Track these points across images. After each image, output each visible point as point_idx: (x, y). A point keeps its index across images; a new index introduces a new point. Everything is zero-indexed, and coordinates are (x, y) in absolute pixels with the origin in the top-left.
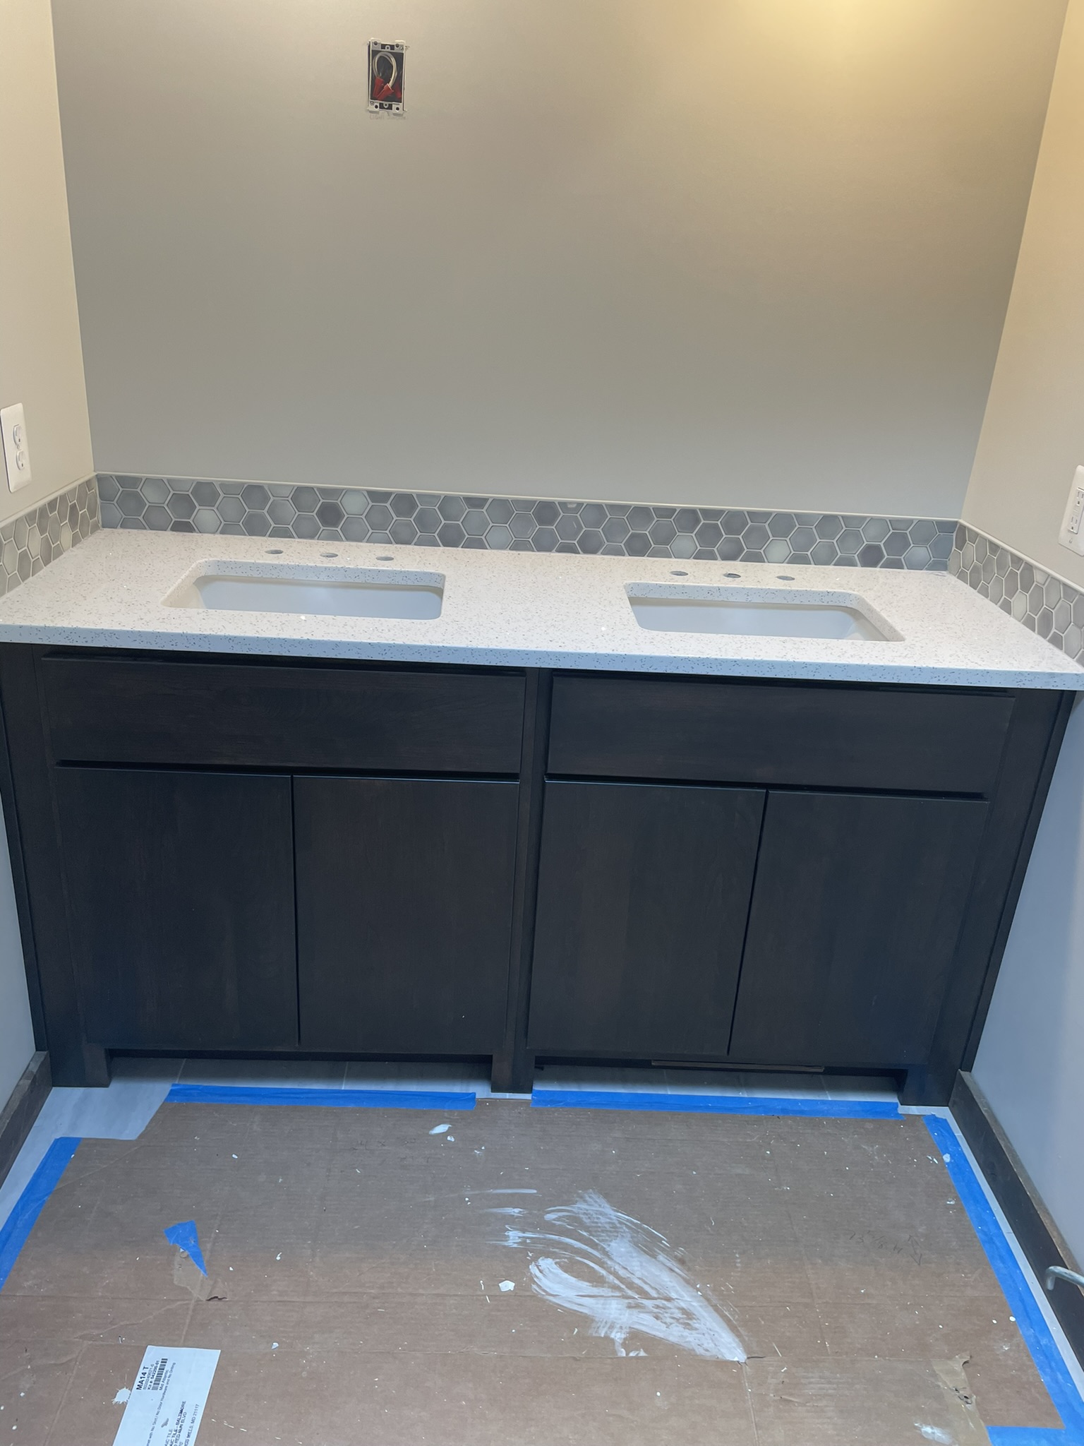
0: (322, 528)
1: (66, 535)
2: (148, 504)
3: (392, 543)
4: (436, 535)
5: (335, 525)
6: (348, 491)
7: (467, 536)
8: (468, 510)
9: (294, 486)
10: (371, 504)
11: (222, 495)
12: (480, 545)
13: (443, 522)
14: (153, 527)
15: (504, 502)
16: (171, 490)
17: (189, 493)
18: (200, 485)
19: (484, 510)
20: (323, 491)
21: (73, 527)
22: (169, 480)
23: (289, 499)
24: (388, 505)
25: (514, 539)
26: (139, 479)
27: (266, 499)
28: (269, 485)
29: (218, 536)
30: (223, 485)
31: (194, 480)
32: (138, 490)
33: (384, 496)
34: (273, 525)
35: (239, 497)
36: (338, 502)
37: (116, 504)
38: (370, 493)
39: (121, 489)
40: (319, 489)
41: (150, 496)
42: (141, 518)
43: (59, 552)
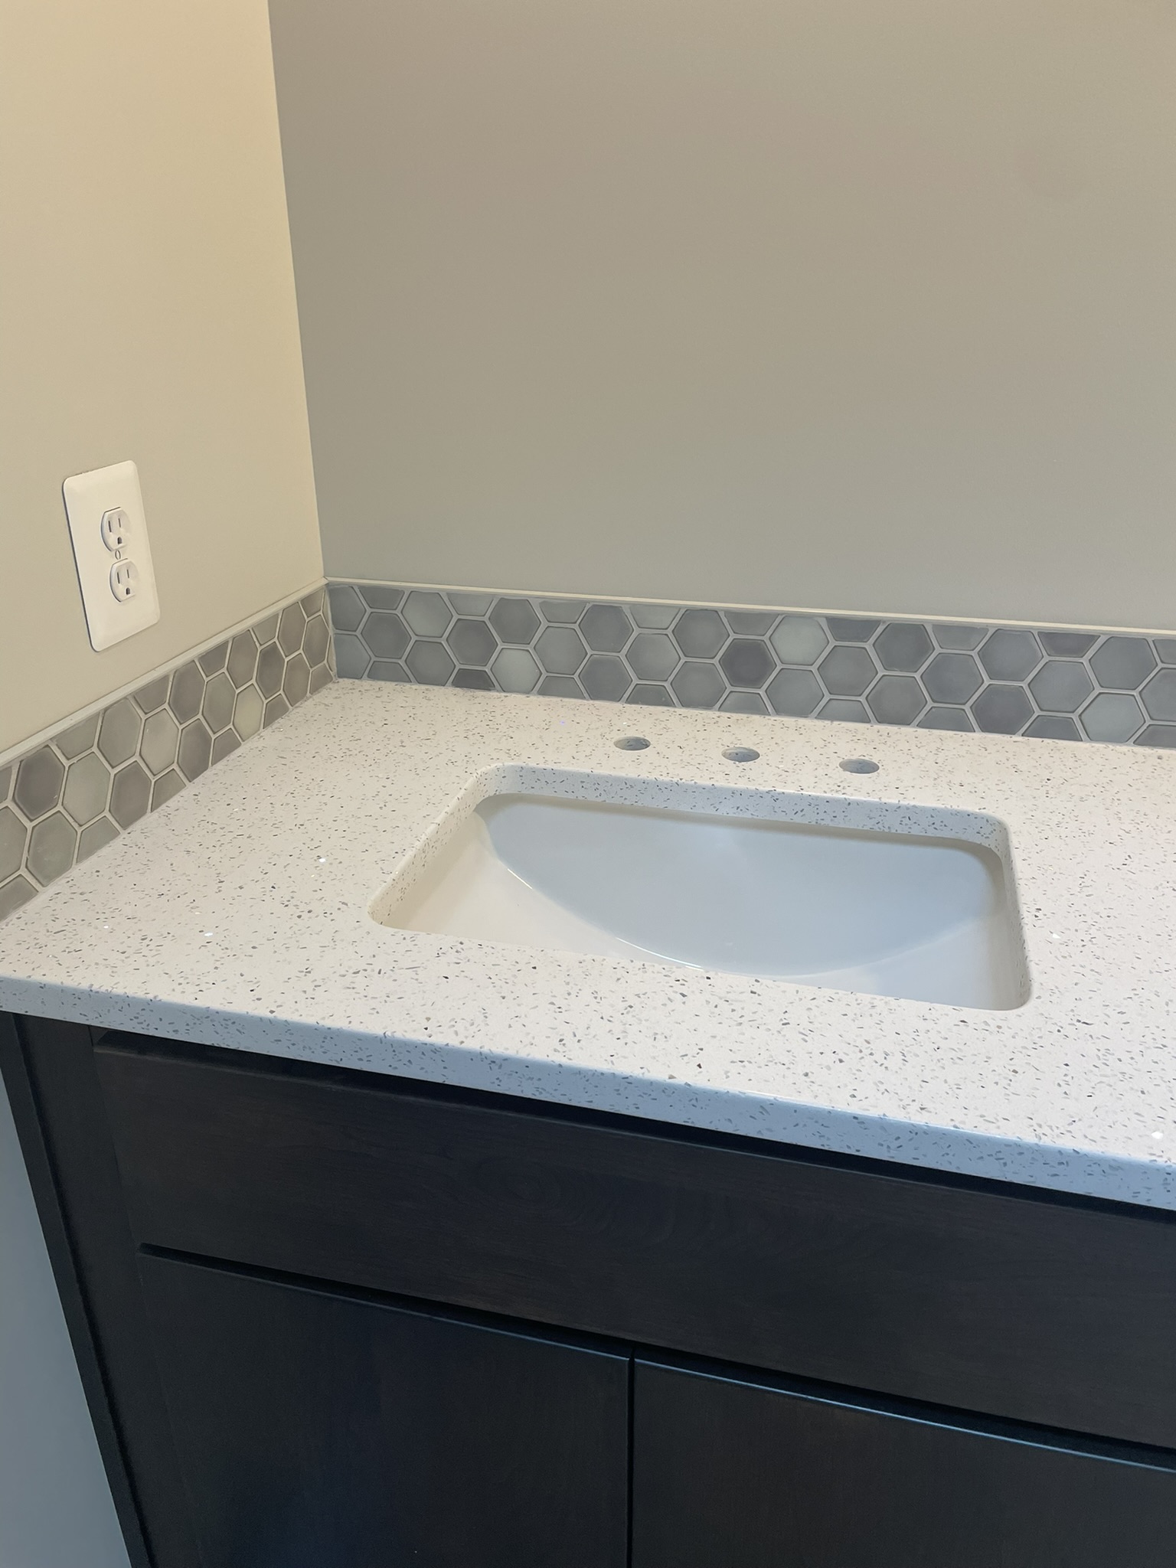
0: (730, 688)
1: (251, 706)
2: (414, 638)
3: (869, 721)
4: (967, 708)
5: (756, 682)
6: (787, 616)
7: (1037, 712)
8: (1047, 658)
9: (679, 608)
10: (833, 643)
11: (544, 624)
12: (1066, 731)
13: (987, 682)
14: (422, 680)
15: (1136, 644)
16: (454, 613)
17: (486, 619)
18: (504, 602)
19: (1085, 660)
20: (737, 617)
21: (267, 690)
22: (450, 594)
23: (669, 632)
24: (868, 646)
25: (1149, 722)
26: (396, 593)
27: (626, 630)
28: (633, 605)
29: (535, 699)
30: (546, 604)
31: (494, 595)
32: (398, 612)
33: (861, 628)
34: (635, 681)
35: (576, 626)
36: (766, 638)
37: (360, 636)
38: (832, 621)
39: (368, 610)
40: (729, 613)
41: (418, 623)
42: (402, 662)
43: (230, 745)
